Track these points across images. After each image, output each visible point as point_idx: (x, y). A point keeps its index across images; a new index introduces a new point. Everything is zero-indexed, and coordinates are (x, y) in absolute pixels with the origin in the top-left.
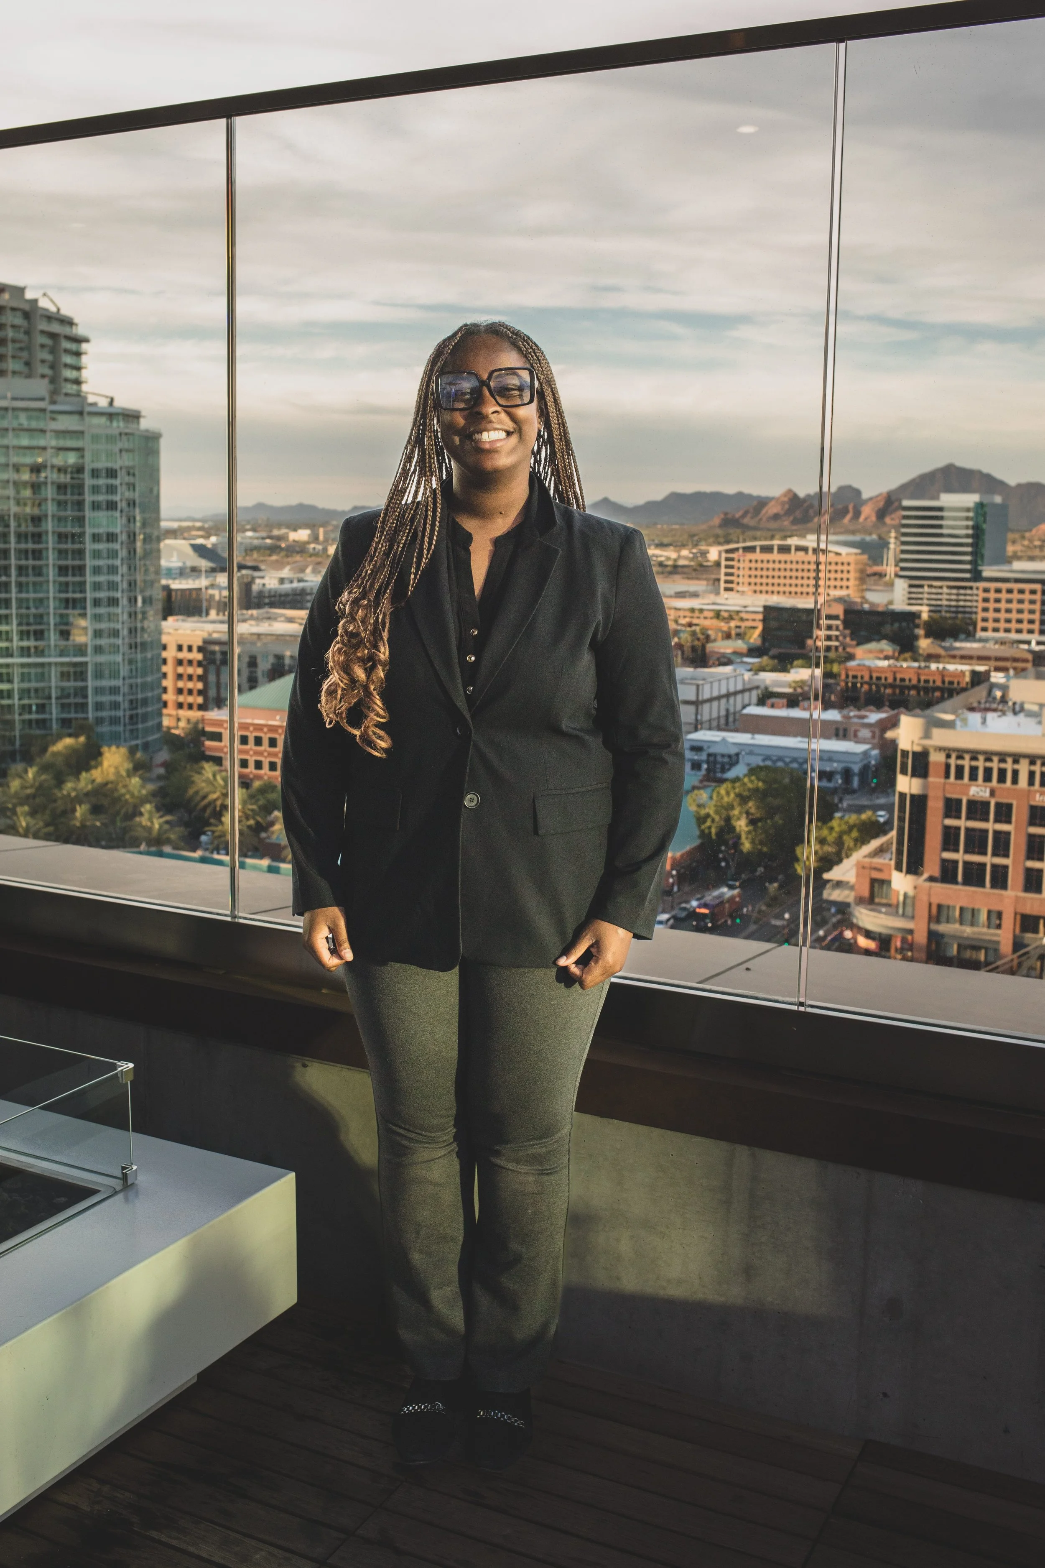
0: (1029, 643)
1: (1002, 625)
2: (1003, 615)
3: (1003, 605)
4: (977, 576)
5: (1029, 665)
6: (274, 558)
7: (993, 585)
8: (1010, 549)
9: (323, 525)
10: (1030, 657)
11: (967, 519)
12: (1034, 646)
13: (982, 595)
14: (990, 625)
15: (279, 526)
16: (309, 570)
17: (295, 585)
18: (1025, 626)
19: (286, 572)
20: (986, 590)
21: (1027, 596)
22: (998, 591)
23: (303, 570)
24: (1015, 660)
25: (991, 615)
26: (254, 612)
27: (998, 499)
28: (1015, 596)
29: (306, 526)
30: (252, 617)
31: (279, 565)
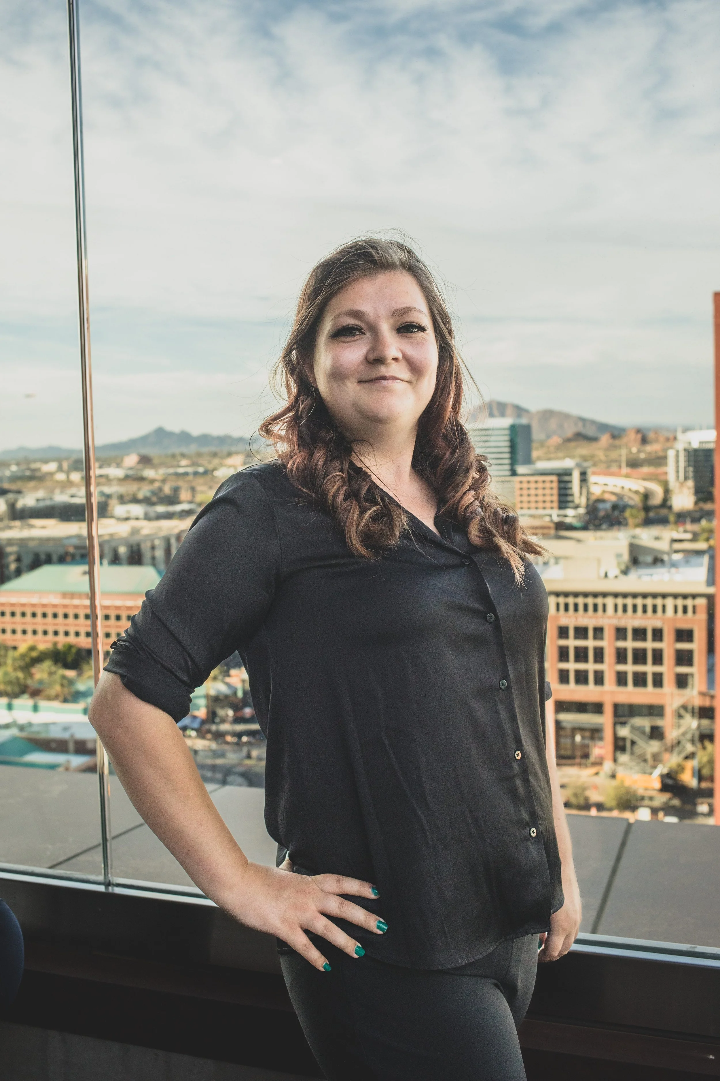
0: (551, 516)
1: (533, 505)
2: (533, 499)
3: (533, 492)
4: (514, 473)
5: (552, 532)
6: (32, 484)
7: (525, 479)
8: (535, 454)
9: (67, 459)
10: (552, 525)
11: (506, 435)
12: (556, 519)
13: (518, 486)
14: (525, 505)
15: (35, 461)
16: (57, 491)
17: (48, 503)
18: (548, 505)
19: (41, 494)
20: (521, 482)
21: (548, 485)
22: (529, 482)
23: (52, 491)
24: (543, 528)
25: (525, 499)
26: (17, 523)
27: (524, 421)
28: (540, 485)
29: (53, 460)
30: (15, 527)
31: (36, 489)
